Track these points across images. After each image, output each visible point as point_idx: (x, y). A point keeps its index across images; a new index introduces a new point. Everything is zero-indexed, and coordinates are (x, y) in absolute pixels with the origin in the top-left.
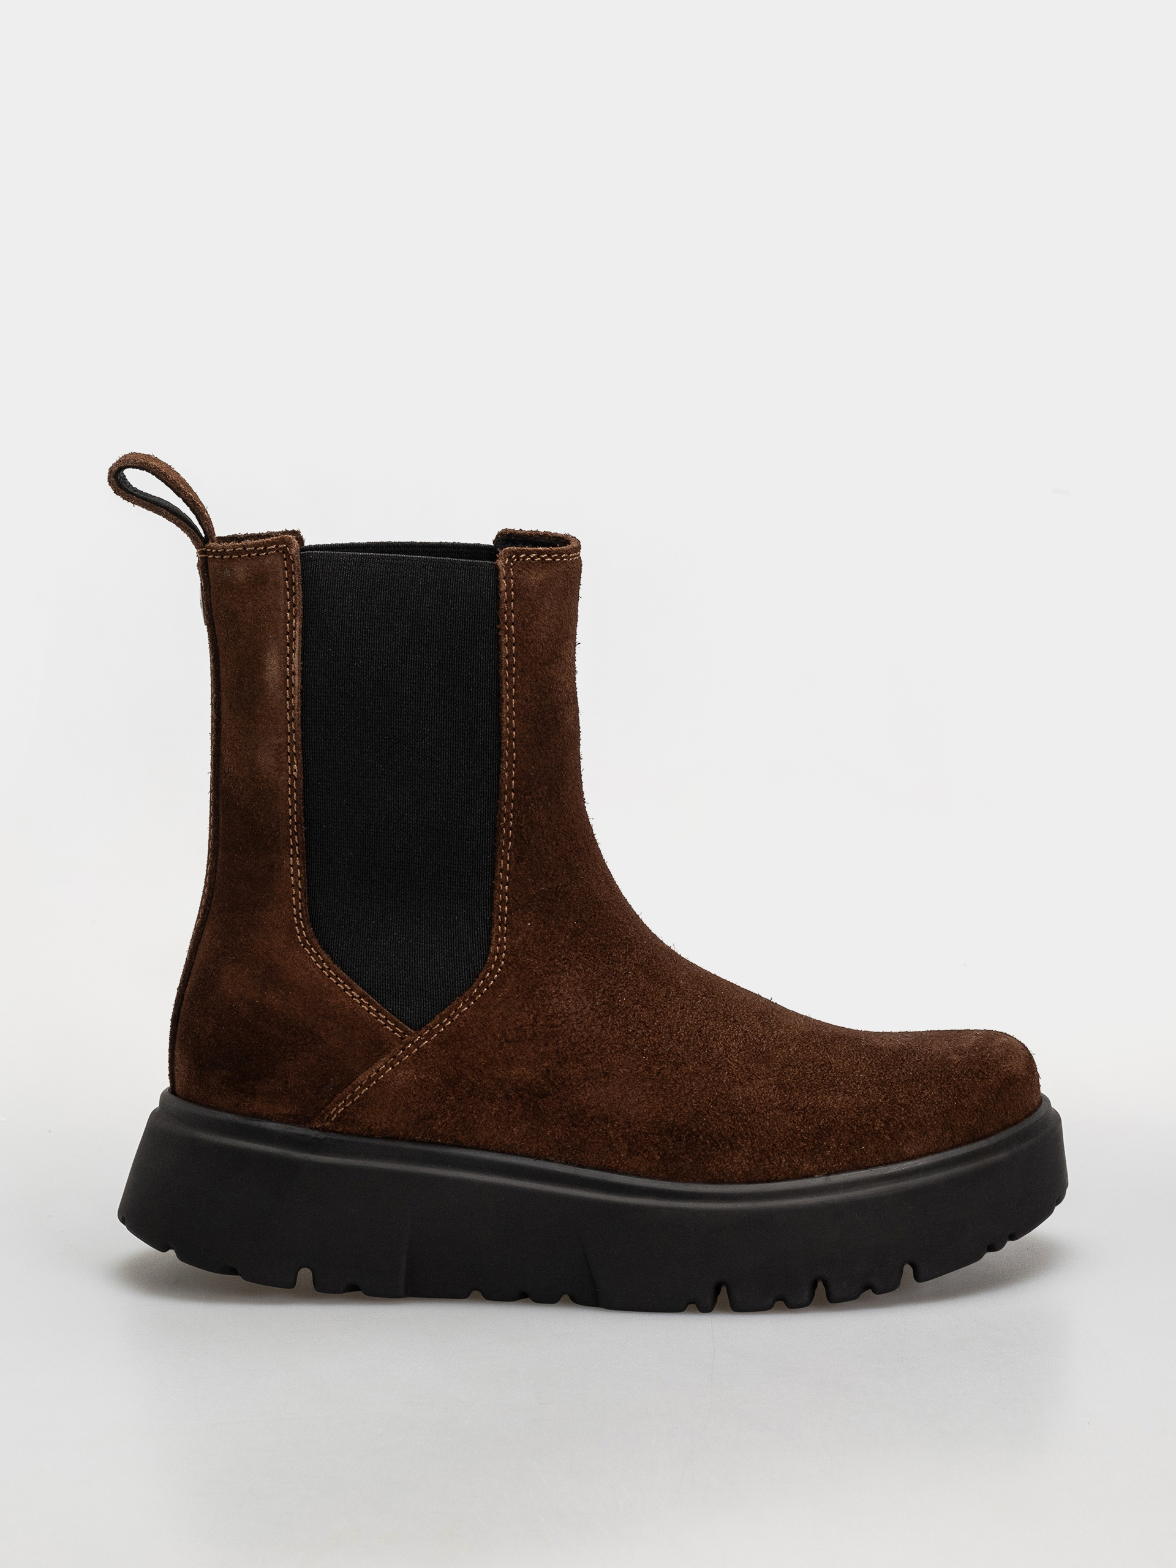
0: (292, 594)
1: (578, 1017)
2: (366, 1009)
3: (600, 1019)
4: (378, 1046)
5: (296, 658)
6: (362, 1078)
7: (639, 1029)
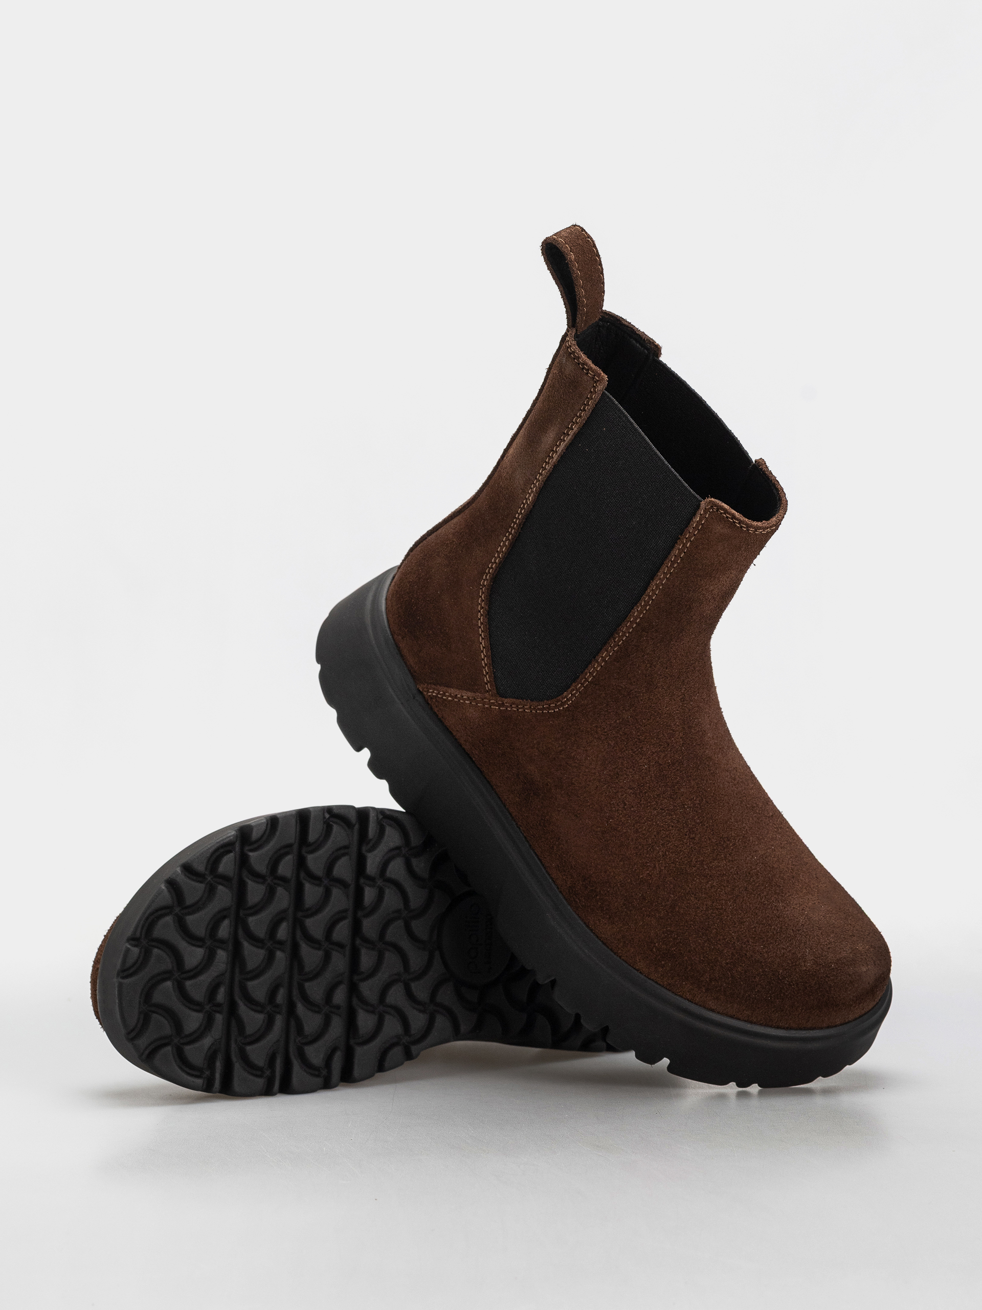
0: (584, 410)
1: (587, 770)
2: (483, 657)
3: (599, 782)
4: (472, 684)
5: (563, 445)
6: (453, 691)
7: (618, 805)
